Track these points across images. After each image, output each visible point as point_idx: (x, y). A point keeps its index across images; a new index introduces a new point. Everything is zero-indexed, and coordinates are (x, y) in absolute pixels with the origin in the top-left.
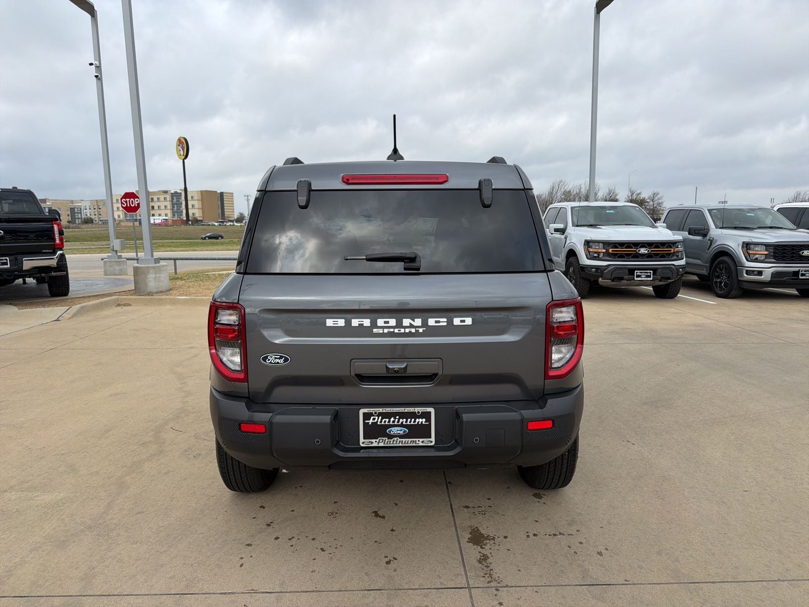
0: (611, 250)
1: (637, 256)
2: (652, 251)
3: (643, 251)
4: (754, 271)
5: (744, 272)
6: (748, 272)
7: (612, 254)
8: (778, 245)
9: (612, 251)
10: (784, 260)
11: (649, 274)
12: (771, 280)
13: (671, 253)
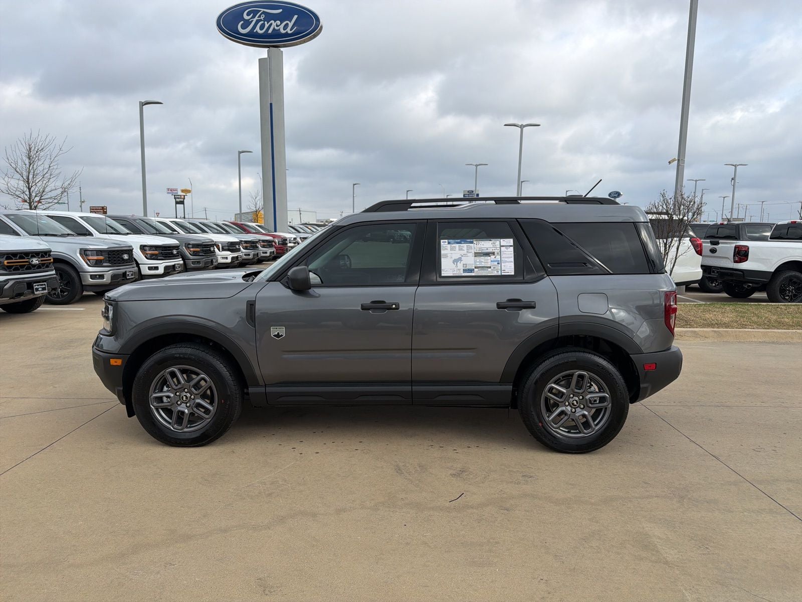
0: (6, 262)
1: (30, 268)
2: (41, 261)
3: (35, 261)
4: (96, 275)
5: (89, 277)
6: (93, 277)
7: (7, 266)
8: (110, 251)
9: (8, 263)
10: (115, 264)
11: (44, 286)
12: (111, 282)
13: (51, 262)
